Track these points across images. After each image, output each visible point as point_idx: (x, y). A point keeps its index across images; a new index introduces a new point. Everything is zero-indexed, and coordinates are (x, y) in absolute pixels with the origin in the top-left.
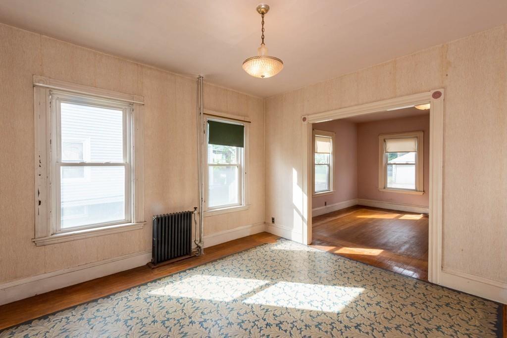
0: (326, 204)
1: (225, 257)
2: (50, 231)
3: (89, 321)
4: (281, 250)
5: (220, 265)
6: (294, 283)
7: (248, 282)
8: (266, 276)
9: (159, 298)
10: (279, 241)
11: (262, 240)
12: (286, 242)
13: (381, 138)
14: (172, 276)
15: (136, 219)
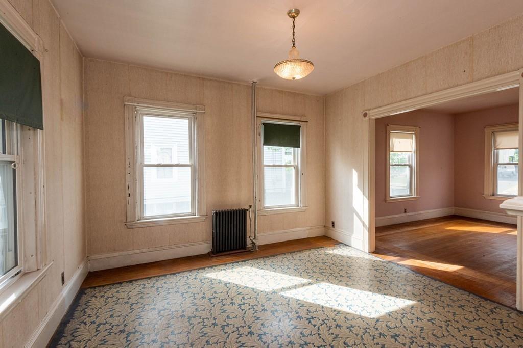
0: (405, 212)
1: (276, 255)
2: (136, 218)
3: (158, 289)
4: (337, 255)
5: (270, 261)
6: (340, 286)
7: (292, 279)
8: (312, 276)
9: (211, 280)
10: (338, 246)
11: (319, 244)
12: (345, 248)
13: (488, 131)
14: (226, 265)
15: (199, 213)
